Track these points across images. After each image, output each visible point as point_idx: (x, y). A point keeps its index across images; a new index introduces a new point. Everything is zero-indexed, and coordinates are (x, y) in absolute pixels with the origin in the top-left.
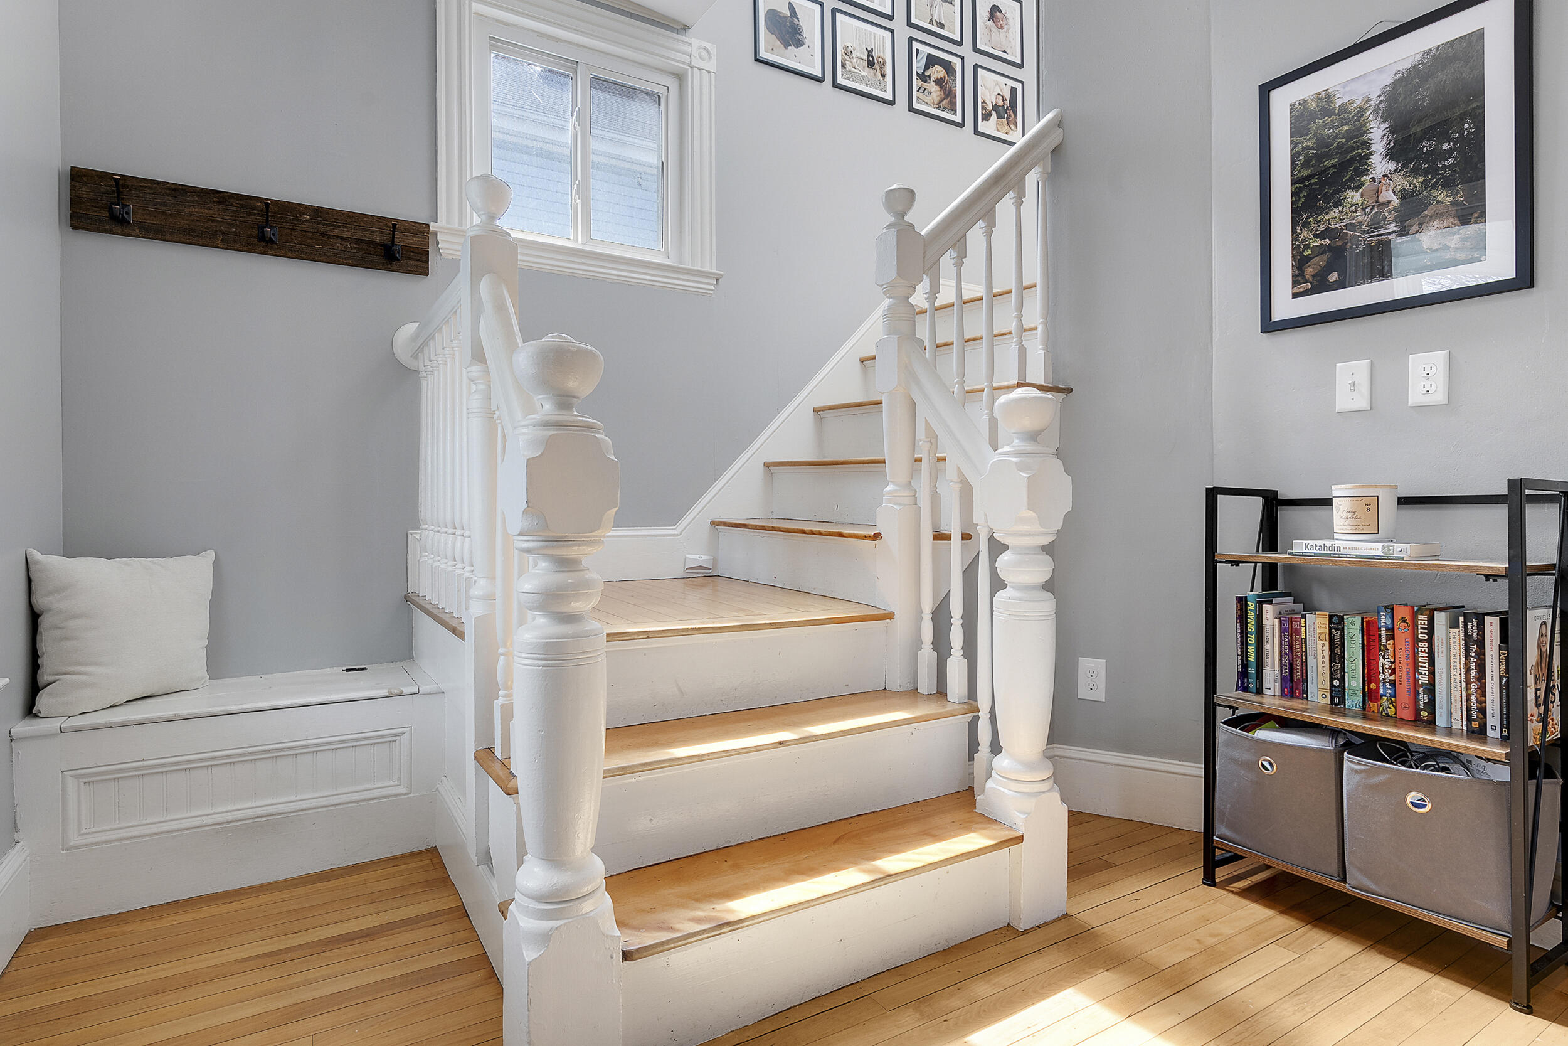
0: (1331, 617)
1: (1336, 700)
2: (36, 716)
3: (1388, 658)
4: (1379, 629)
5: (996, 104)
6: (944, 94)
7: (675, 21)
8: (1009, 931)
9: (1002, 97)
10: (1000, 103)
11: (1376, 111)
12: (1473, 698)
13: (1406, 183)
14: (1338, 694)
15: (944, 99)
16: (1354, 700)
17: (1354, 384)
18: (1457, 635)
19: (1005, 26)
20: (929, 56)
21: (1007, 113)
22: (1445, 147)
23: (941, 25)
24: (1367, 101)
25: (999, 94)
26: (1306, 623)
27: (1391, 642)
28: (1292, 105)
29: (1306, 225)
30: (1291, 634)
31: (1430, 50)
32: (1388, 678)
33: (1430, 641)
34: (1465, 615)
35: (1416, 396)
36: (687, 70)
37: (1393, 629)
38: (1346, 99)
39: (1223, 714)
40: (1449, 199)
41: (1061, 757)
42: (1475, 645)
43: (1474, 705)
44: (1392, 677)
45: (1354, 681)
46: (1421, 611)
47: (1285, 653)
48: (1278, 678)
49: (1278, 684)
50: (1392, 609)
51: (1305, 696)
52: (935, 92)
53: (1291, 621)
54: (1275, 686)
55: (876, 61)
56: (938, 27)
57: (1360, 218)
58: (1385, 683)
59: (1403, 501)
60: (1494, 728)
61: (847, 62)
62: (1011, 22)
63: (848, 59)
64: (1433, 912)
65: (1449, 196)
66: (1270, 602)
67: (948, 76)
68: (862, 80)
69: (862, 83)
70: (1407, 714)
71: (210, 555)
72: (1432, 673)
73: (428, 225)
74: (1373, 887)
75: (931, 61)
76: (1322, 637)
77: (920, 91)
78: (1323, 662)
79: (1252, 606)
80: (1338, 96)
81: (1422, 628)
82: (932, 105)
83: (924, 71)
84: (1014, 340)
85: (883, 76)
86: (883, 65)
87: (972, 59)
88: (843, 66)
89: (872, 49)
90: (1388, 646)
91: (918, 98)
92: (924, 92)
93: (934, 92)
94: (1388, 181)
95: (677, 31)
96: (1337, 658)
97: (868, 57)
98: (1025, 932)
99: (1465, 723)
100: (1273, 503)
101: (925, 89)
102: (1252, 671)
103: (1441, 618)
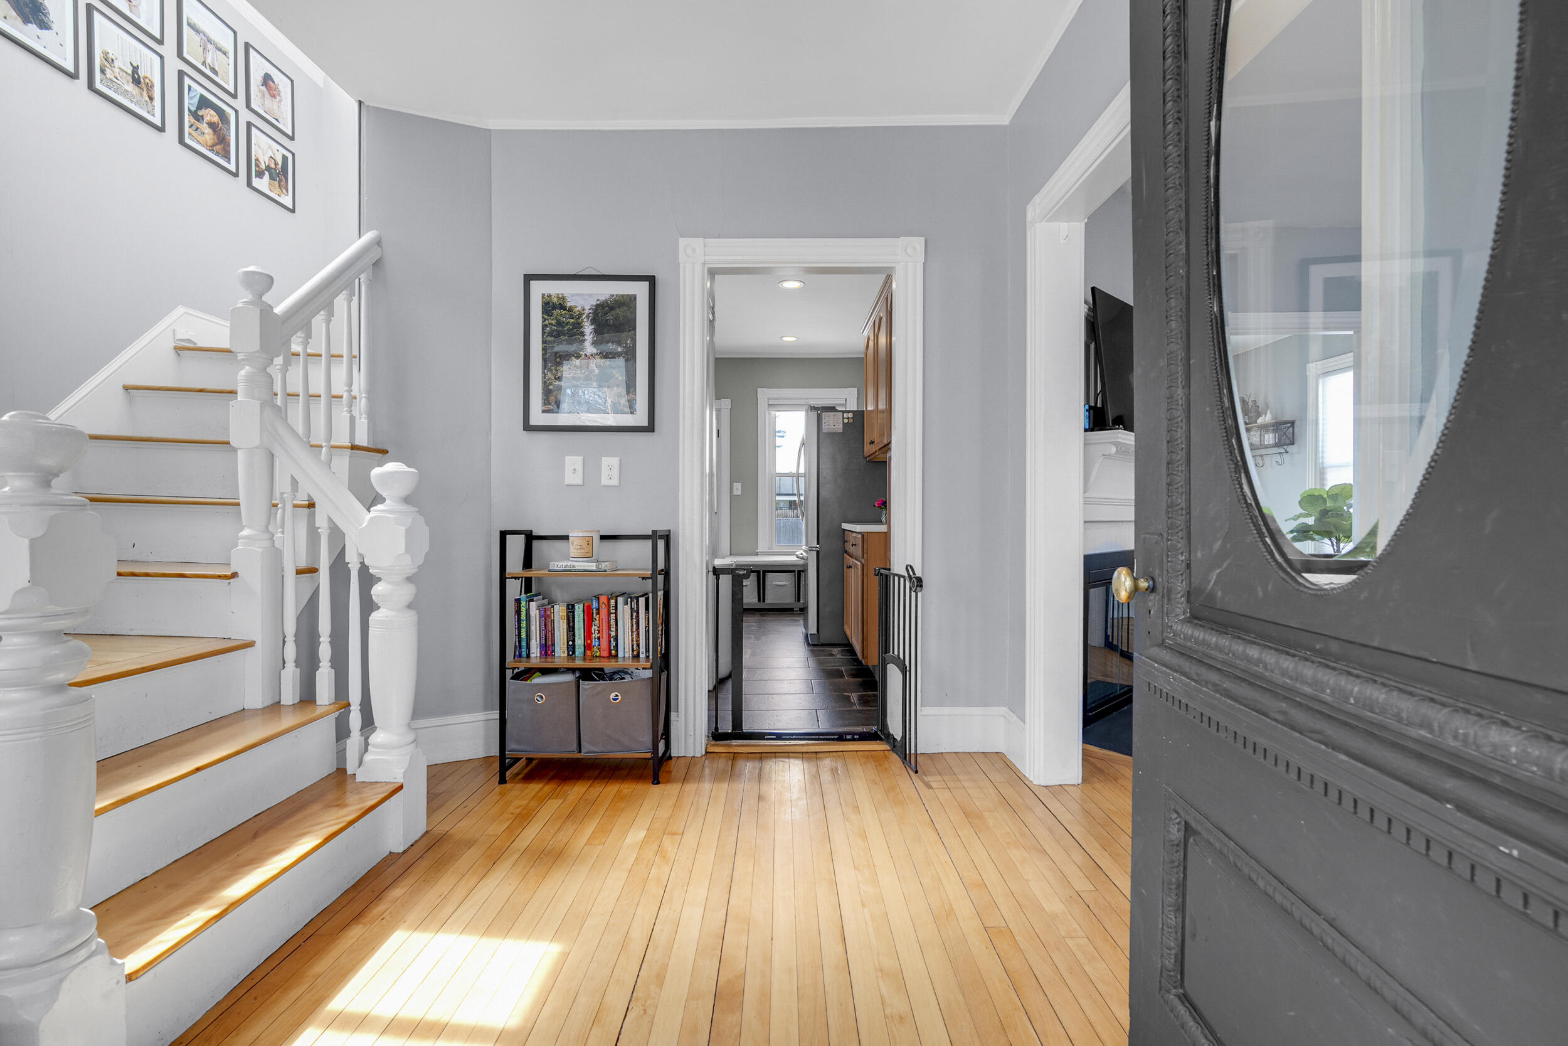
0: (568, 605)
1: (571, 653)
3: (597, 625)
4: (593, 610)
5: (268, 166)
6: (218, 139)
9: (275, 161)
10: (273, 166)
11: (588, 317)
12: (635, 640)
14: (572, 649)
15: (217, 144)
16: (579, 651)
17: (575, 469)
18: (627, 608)
19: (278, 97)
20: (202, 97)
21: (279, 177)
23: (215, 72)
24: (583, 310)
25: (271, 157)
26: (553, 611)
27: (598, 616)
28: (542, 294)
29: (550, 370)
30: (546, 619)
31: (614, 295)
32: (597, 636)
33: (616, 613)
34: (631, 598)
35: (605, 481)
37: (598, 609)
38: (572, 304)
39: (509, 674)
42: (635, 612)
43: (635, 643)
44: (599, 635)
45: (579, 641)
46: (612, 598)
47: (543, 630)
48: (539, 646)
49: (538, 650)
50: (598, 598)
51: (553, 653)
52: (209, 134)
53: (545, 610)
54: (537, 651)
55: (142, 80)
56: (211, 71)
57: (579, 375)
58: (595, 639)
59: (603, 538)
60: (643, 653)
61: (107, 69)
62: (282, 94)
63: (109, 66)
66: (532, 600)
67: (222, 123)
68: (126, 93)
69: (124, 95)
70: (605, 654)
72: (617, 630)
74: (595, 749)
75: (204, 103)
76: (563, 618)
77: (192, 128)
78: (563, 632)
79: (523, 603)
80: (568, 299)
81: (612, 607)
82: (205, 145)
83: (197, 110)
84: (345, 409)
85: (151, 99)
86: (150, 87)
87: (245, 116)
88: (103, 71)
89: (138, 66)
90: (596, 619)
91: (190, 134)
92: (196, 130)
93: (207, 133)
96: (571, 629)
97: (133, 73)
99: (631, 653)
100: (530, 538)
101: (197, 128)
102: (524, 644)
103: (620, 600)
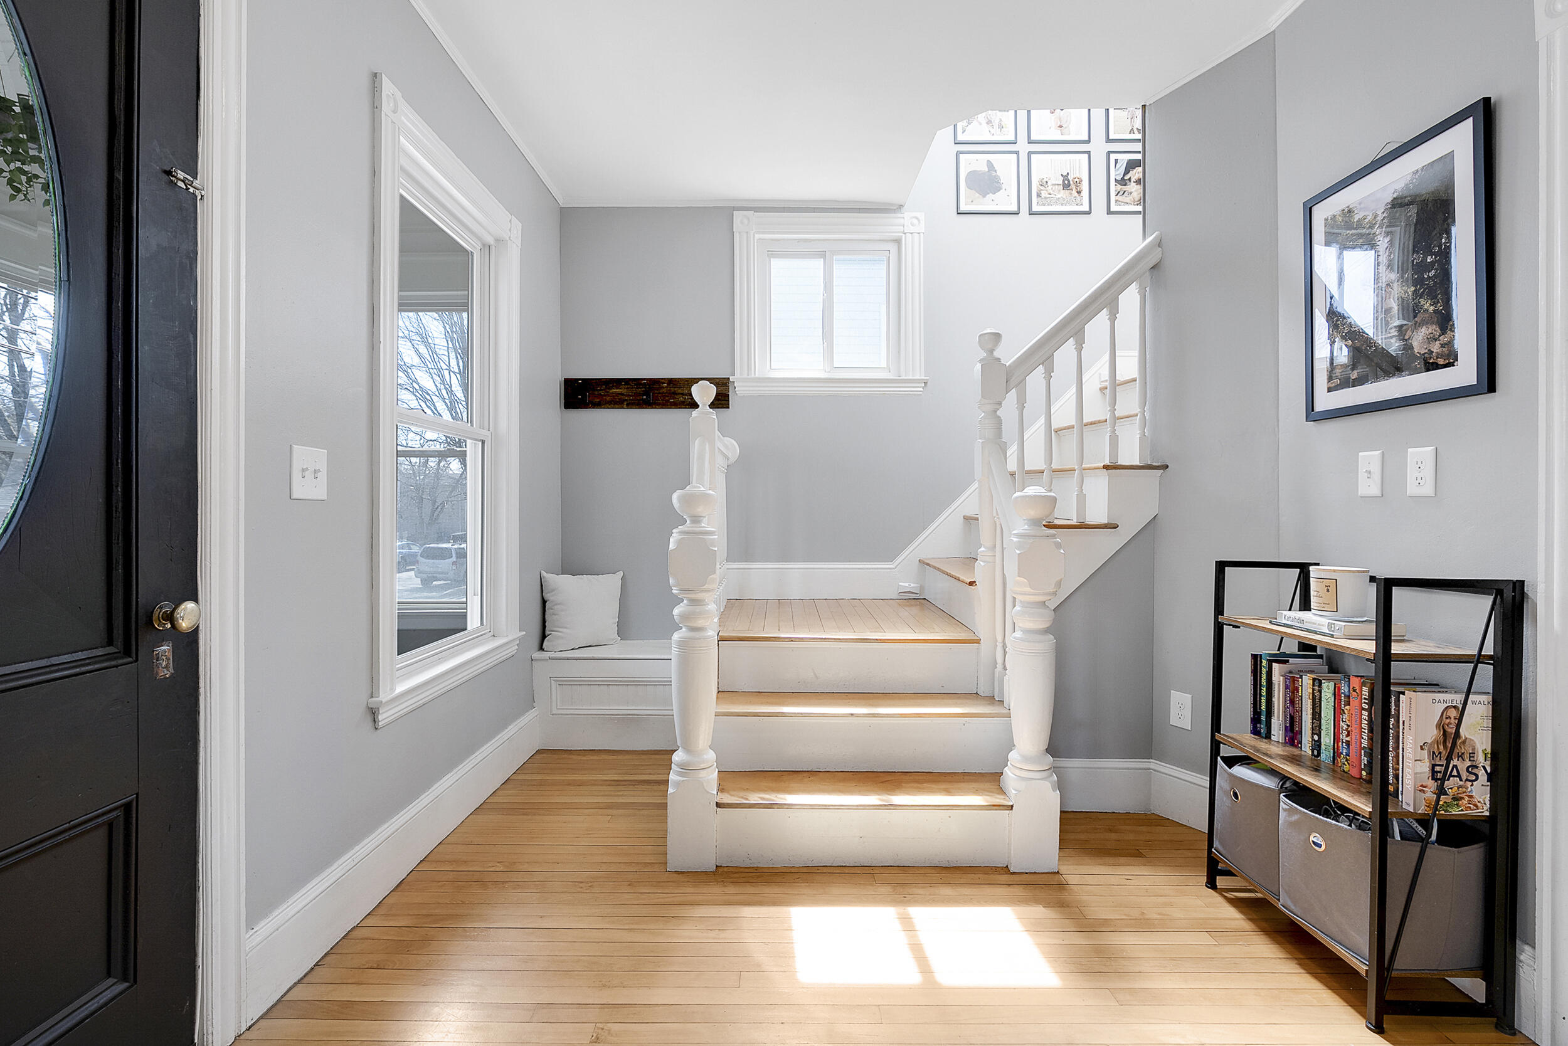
0: (1314, 680)
1: (1316, 753)
2: (543, 650)
3: (1345, 722)
4: (1341, 696)
7: (892, 205)
8: (1006, 870)
13: (1403, 292)
14: (1317, 747)
16: (1327, 754)
17: (1370, 472)
22: (1429, 259)
26: (1302, 683)
27: (1347, 707)
28: (1326, 220)
30: (1292, 690)
31: (1417, 171)
32: (1346, 739)
33: (1370, 711)
35: (1412, 489)
36: (901, 236)
37: (1349, 697)
38: (1361, 215)
39: (1222, 750)
40: (1432, 308)
41: (1155, 770)
44: (1348, 739)
45: (1326, 738)
46: (1365, 684)
47: (1288, 707)
48: (1282, 727)
49: (1282, 733)
50: (1349, 679)
51: (1300, 745)
53: (1292, 680)
54: (1280, 735)
55: (1071, 182)
58: (1343, 742)
61: (1042, 191)
63: (1043, 188)
64: (1328, 936)
65: (1432, 305)
69: (1056, 203)
70: (1355, 773)
71: (620, 574)
72: (1371, 739)
73: (729, 378)
74: (1293, 907)
75: (1131, 165)
76: (1309, 696)
77: (1119, 194)
78: (1309, 719)
79: (1263, 663)
80: (1356, 212)
81: (1365, 699)
82: (1132, 202)
83: (1124, 176)
84: (1108, 429)
85: (1079, 192)
86: (1078, 183)
88: (1039, 196)
89: (1068, 173)
90: (1346, 711)
91: (1116, 201)
92: (1123, 194)
93: (1135, 191)
94: (1390, 290)
95: (894, 211)
96: (1317, 715)
97: (1064, 182)
98: (1014, 873)
101: (1124, 192)
102: (1263, 718)
